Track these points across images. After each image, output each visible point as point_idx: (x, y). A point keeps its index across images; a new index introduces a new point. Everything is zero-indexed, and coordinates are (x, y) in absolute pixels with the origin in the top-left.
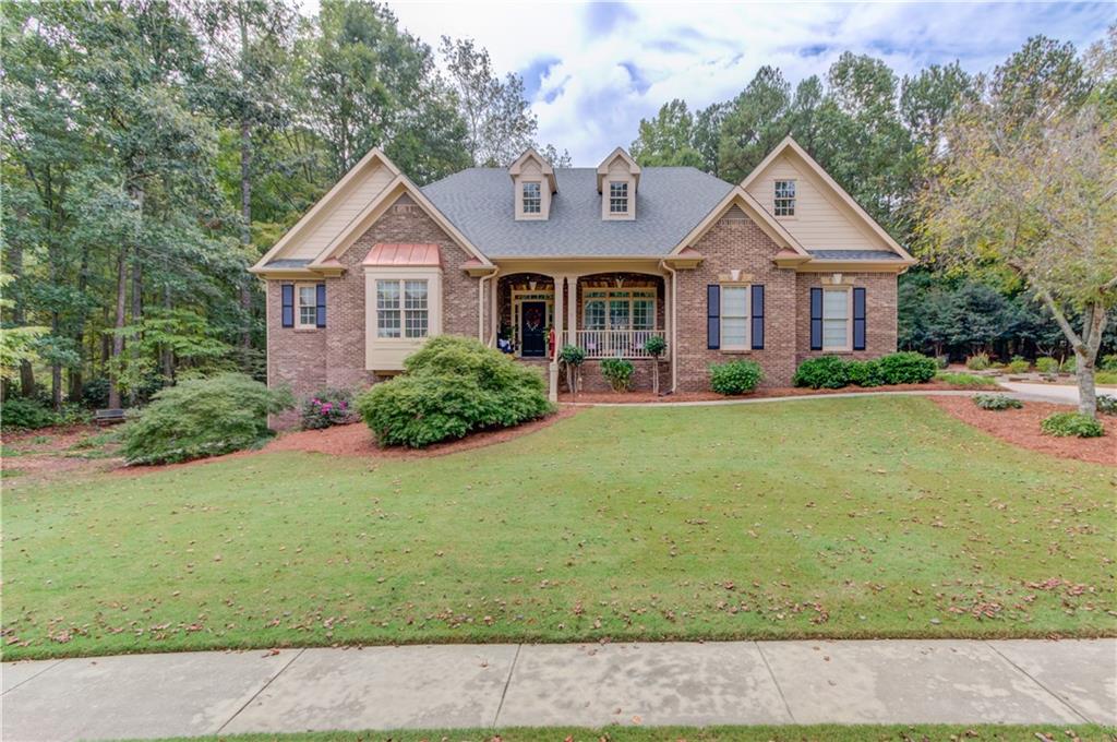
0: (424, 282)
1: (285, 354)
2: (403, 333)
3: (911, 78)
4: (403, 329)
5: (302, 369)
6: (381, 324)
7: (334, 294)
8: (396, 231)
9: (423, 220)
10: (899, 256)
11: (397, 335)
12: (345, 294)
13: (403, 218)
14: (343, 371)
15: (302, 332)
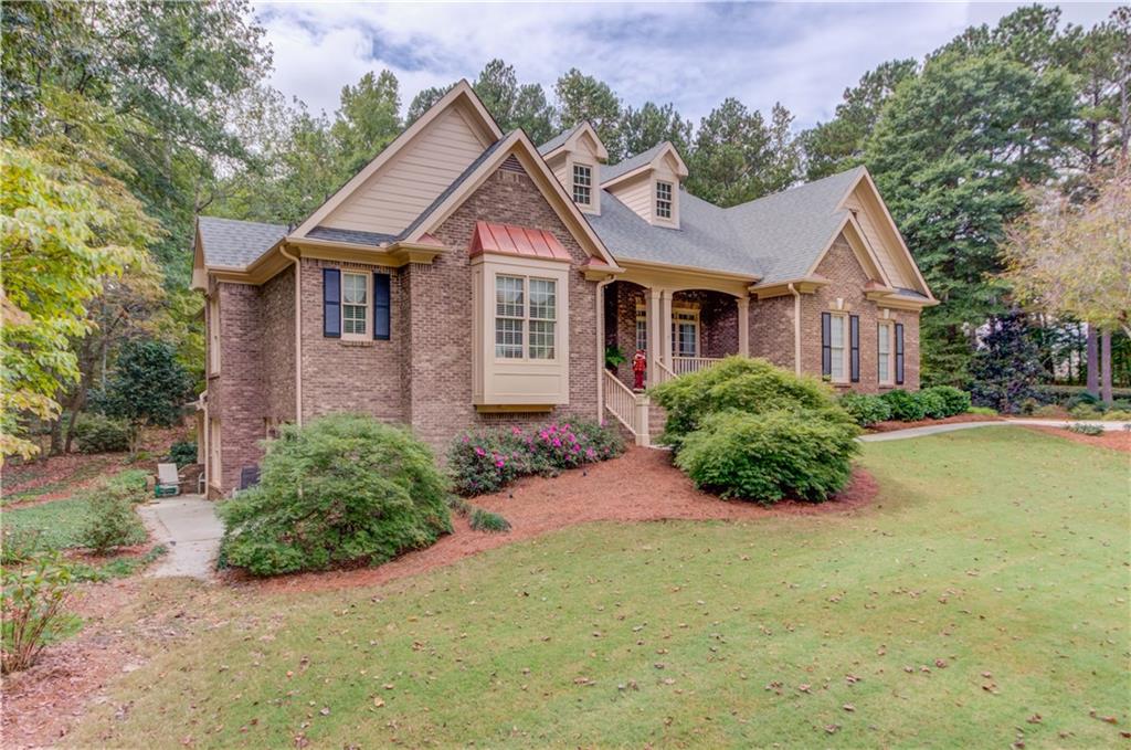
0: (552, 283)
1: (329, 380)
2: (526, 353)
3: (634, 108)
4: (526, 345)
5: (353, 404)
6: (499, 339)
7: (422, 289)
8: (501, 206)
9: (534, 196)
10: (926, 296)
11: (519, 354)
12: (436, 291)
13: (510, 189)
14: (435, 406)
15: (354, 345)
